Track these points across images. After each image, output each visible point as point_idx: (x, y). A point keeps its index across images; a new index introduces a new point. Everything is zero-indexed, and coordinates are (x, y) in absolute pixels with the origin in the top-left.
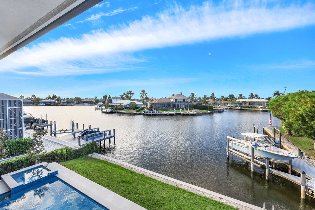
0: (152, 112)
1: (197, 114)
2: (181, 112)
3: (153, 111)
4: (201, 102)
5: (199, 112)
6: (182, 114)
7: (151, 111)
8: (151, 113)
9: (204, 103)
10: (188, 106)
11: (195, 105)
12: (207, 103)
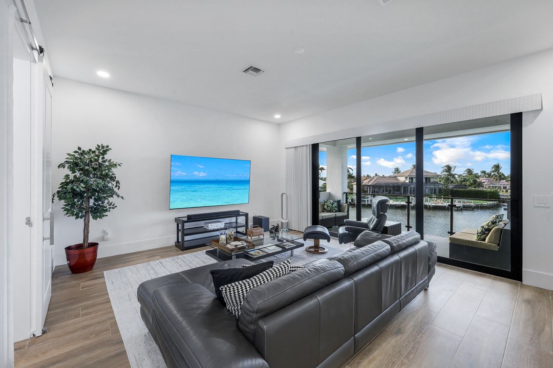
0: (368, 201)
1: (464, 207)
2: (428, 203)
3: (369, 199)
4: (463, 183)
5: (468, 204)
6: (430, 206)
7: (366, 200)
8: (366, 203)
9: (471, 185)
10: (437, 191)
11: (452, 190)
12: (480, 184)
